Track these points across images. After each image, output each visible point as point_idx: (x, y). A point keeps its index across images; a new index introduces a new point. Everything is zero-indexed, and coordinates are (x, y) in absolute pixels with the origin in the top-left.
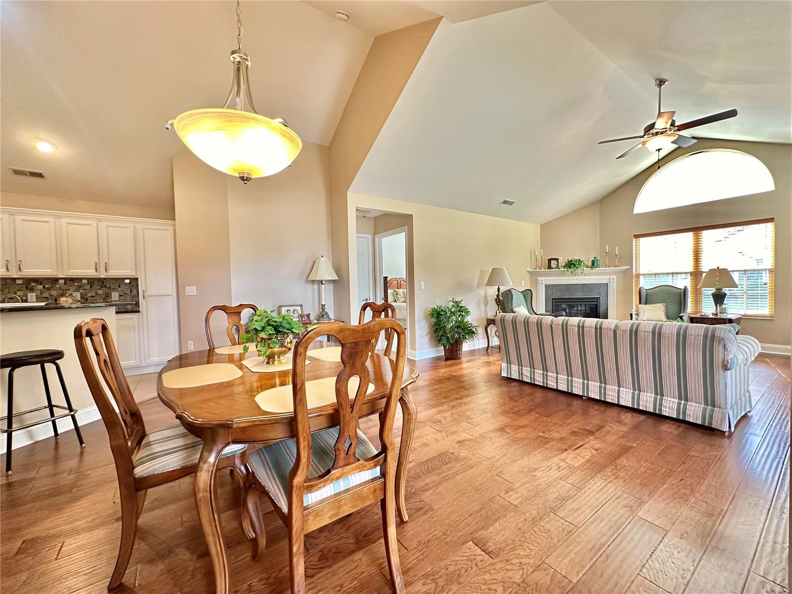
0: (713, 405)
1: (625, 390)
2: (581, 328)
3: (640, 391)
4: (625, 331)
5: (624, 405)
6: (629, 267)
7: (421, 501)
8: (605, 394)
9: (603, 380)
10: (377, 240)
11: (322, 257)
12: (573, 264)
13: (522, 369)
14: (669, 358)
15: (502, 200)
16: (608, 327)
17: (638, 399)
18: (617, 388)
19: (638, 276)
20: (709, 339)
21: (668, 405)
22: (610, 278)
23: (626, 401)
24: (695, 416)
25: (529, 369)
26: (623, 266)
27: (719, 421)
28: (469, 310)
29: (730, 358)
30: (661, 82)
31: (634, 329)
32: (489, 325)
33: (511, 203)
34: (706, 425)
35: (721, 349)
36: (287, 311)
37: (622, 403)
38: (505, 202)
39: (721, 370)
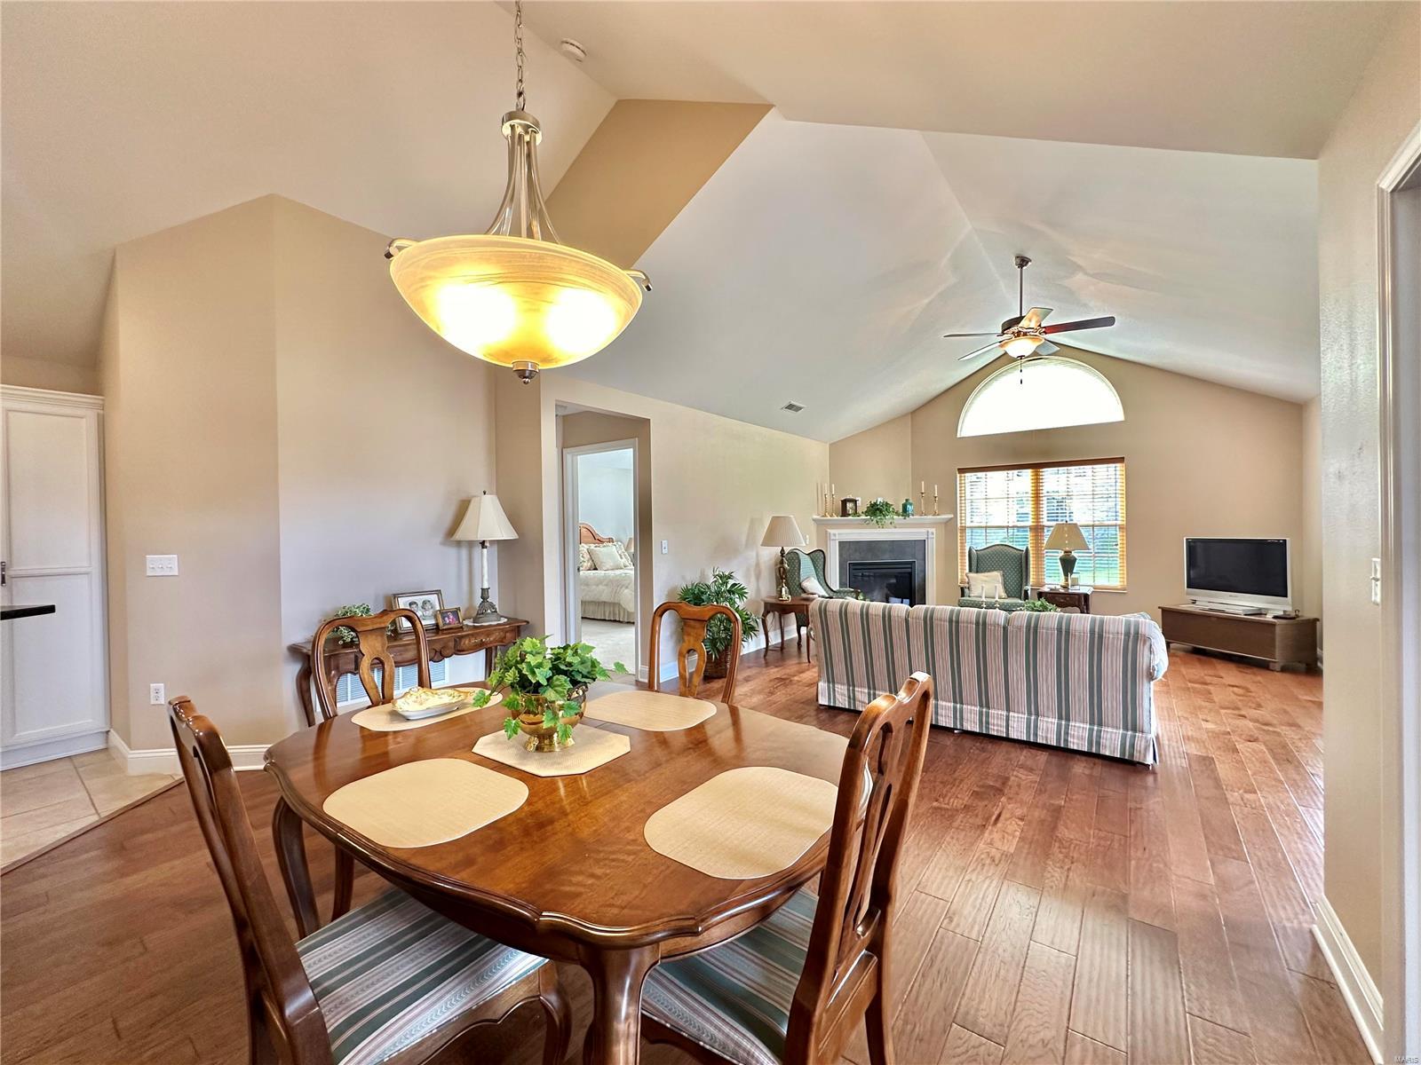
0: (1134, 730)
1: (1016, 715)
2: (954, 624)
3: (1037, 714)
4: (1020, 628)
5: (1016, 738)
6: (952, 516)
8: (987, 723)
9: (985, 702)
10: (568, 458)
11: (485, 493)
12: (878, 509)
13: (854, 690)
14: (1080, 665)
15: (787, 404)
16: (995, 622)
17: (1036, 727)
18: (1005, 713)
19: (963, 529)
20: (1131, 637)
21: (1076, 733)
22: (928, 532)
23: (1018, 733)
24: (1112, 746)
25: (866, 691)
26: (944, 514)
27: (1142, 751)
28: (745, 591)
29: (1156, 663)
30: (1023, 262)
31: (1032, 625)
32: (768, 612)
33: (798, 409)
34: (1126, 758)
35: (1146, 652)
36: (410, 604)
37: (1013, 735)
38: (790, 407)
39: (1145, 681)
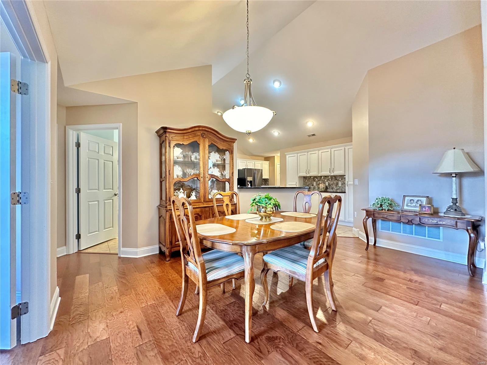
7: (269, 351)
36: (410, 200)
